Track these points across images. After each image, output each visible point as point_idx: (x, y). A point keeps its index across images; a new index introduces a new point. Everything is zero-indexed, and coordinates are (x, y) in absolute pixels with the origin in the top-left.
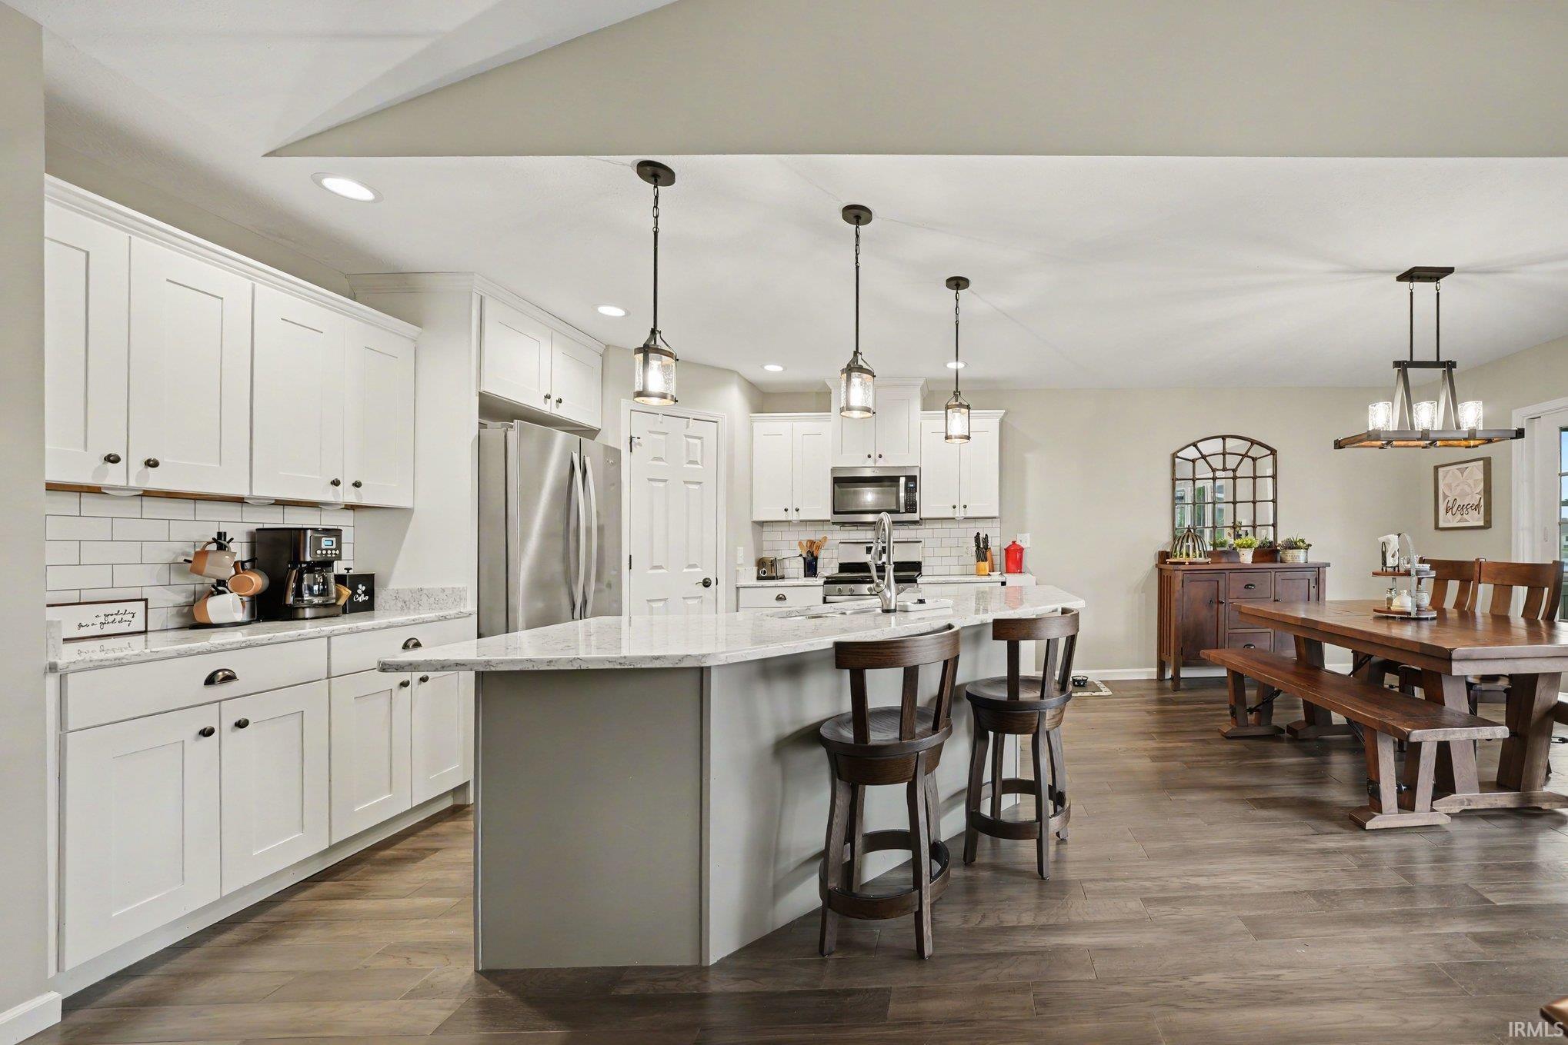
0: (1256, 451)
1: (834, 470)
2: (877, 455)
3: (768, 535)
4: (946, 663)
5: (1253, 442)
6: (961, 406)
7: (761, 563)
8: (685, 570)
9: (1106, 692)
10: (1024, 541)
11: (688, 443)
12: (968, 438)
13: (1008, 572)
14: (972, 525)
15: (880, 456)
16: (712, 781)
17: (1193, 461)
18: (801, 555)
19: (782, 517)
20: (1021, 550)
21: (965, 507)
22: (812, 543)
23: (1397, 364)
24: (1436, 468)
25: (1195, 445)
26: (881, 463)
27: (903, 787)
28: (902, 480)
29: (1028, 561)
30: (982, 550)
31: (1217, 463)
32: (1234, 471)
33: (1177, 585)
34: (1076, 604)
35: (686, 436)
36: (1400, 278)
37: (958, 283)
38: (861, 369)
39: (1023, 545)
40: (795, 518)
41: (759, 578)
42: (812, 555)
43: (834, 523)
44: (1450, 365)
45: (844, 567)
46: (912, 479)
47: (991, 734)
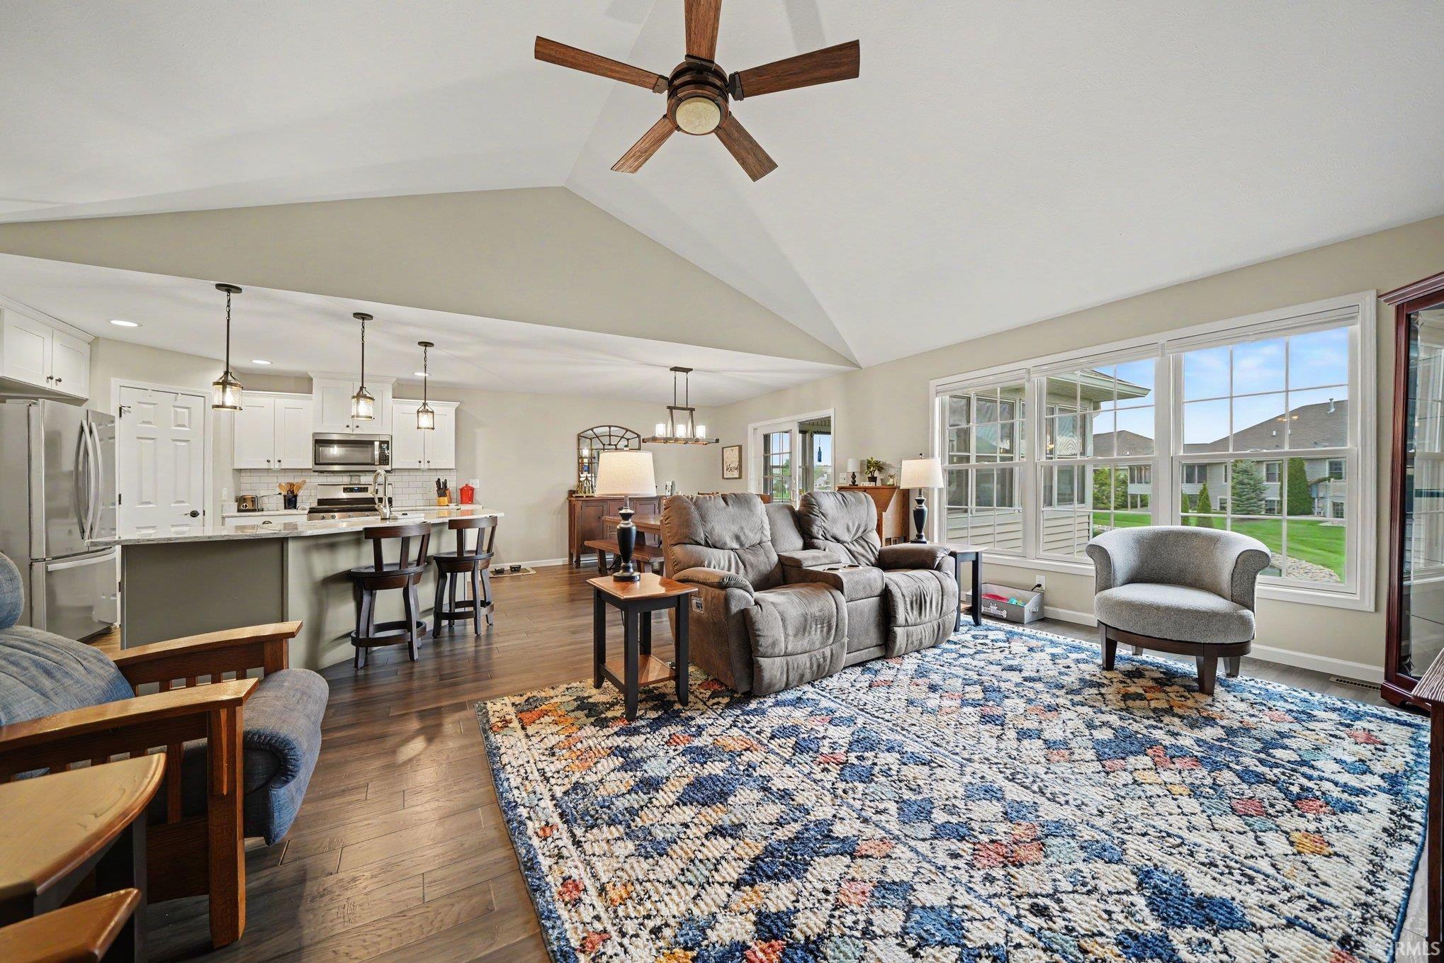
0: (629, 435)
1: (315, 434)
2: (355, 426)
3: (246, 479)
4: (423, 536)
5: (627, 430)
6: (427, 411)
7: (241, 500)
8: (173, 505)
9: (533, 572)
10: (475, 484)
11: (176, 412)
12: (433, 429)
13: (462, 503)
14: (434, 473)
15: (358, 427)
16: (290, 595)
17: (591, 439)
18: (280, 494)
19: (265, 466)
20: (472, 489)
21: (429, 462)
22: (292, 485)
23: (669, 407)
24: (723, 448)
25: (592, 430)
26: (357, 431)
27: (400, 590)
28: (377, 444)
29: (477, 496)
30: (442, 489)
31: (606, 440)
32: (616, 445)
33: (578, 510)
34: (499, 515)
35: (174, 407)
36: (672, 369)
37: (426, 344)
38: (365, 397)
39: (474, 486)
40: (277, 467)
41: (239, 511)
42: (292, 492)
43: (314, 471)
44: (692, 410)
45: (321, 502)
46: (385, 444)
47: (449, 575)
